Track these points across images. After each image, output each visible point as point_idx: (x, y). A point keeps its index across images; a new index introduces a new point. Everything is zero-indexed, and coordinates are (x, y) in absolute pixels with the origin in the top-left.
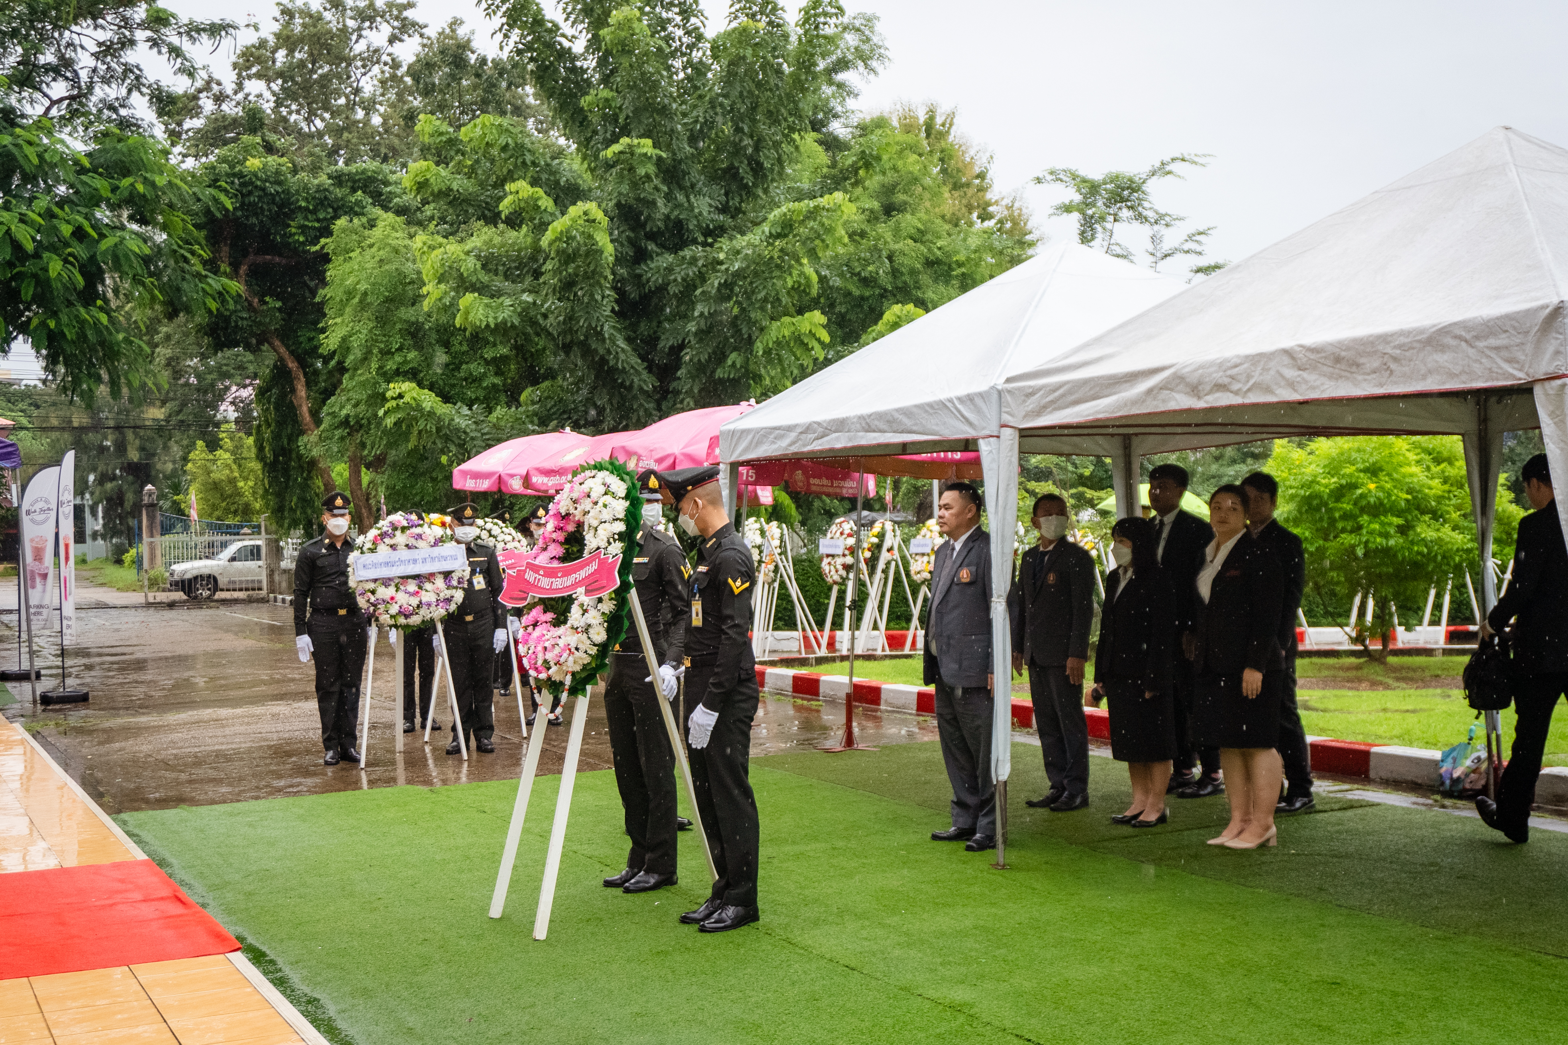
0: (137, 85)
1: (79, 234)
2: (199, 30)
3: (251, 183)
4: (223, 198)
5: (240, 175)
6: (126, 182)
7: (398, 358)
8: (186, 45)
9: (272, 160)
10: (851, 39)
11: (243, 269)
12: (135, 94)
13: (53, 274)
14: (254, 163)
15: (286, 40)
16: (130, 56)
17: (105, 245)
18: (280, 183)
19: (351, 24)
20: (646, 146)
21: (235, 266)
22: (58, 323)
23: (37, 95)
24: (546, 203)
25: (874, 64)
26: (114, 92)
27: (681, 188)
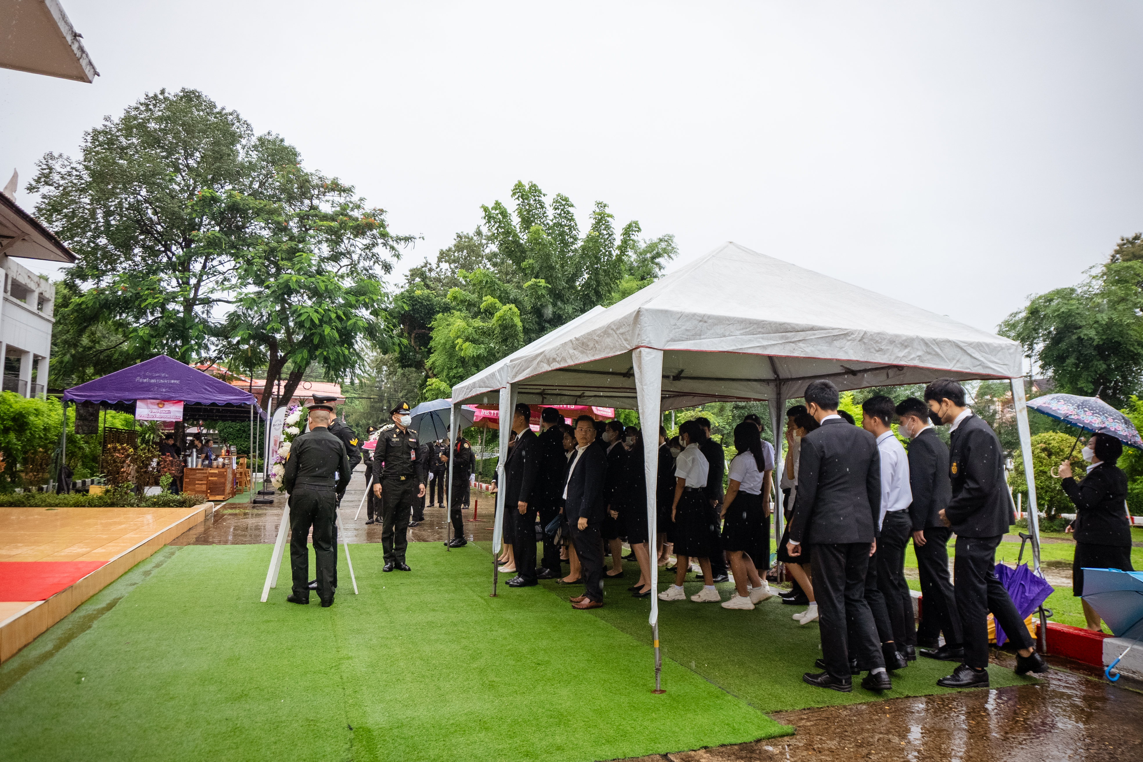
0: (377, 261)
1: (338, 317)
2: (400, 240)
3: (416, 300)
4: (405, 306)
5: (413, 297)
6: (362, 298)
7: (455, 371)
8: (395, 244)
9: (426, 292)
10: (663, 245)
11: (413, 335)
12: (376, 264)
13: (326, 333)
14: (418, 293)
15: (459, 248)
16: (375, 250)
17: (349, 323)
18: (429, 301)
19: (484, 241)
20: (542, 282)
21: (410, 334)
22: (328, 353)
23: (333, 263)
24: (499, 304)
25: (672, 255)
26: (367, 264)
27: (562, 301)
